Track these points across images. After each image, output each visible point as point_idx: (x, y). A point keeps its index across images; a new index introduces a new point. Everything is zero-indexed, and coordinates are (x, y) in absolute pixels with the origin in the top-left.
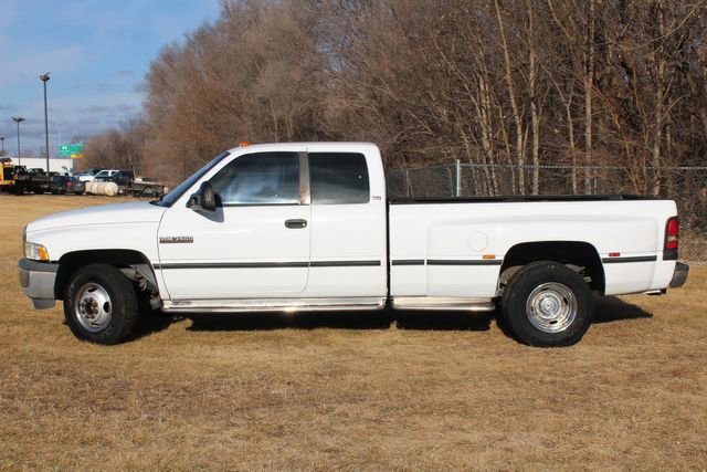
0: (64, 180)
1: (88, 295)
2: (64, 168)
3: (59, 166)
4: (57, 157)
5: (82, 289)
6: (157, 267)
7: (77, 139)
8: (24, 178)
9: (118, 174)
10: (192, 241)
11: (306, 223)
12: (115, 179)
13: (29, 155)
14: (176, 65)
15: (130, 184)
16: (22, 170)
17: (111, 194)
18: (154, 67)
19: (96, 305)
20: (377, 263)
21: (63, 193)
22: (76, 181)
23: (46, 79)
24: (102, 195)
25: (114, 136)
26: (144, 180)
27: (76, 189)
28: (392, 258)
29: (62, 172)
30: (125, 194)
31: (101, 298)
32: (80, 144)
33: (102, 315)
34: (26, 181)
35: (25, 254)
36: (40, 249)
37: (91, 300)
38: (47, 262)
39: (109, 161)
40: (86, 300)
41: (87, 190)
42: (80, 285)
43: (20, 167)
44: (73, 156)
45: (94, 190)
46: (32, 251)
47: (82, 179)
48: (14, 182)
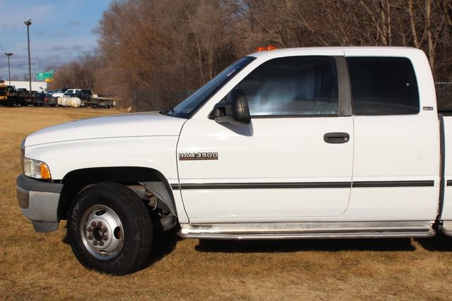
0: (42, 96)
1: (97, 219)
2: (41, 88)
3: (38, 87)
4: (36, 81)
5: (88, 211)
6: (176, 187)
7: (49, 68)
8: (13, 94)
9: (81, 92)
10: (217, 158)
11: (348, 136)
12: (78, 95)
13: (16, 79)
14: (123, 13)
15: (89, 99)
16: (12, 89)
17: (76, 106)
18: (106, 15)
19: (106, 230)
20: (430, 184)
21: (42, 105)
22: (51, 96)
23: (29, 24)
24: (70, 107)
25: (75, 66)
26: (99, 96)
27: (51, 103)
28: (447, 178)
29: (40, 91)
30: (86, 106)
31: (111, 222)
32: (51, 72)
33: (112, 241)
34: (15, 97)
35: (24, 172)
36: (41, 166)
37: (100, 224)
38: (49, 180)
39: (72, 83)
40: (93, 224)
41: (59, 103)
42: (86, 206)
43: (10, 87)
44: (46, 80)
45: (64, 104)
46: (32, 168)
47: (55, 95)
48: (6, 98)
